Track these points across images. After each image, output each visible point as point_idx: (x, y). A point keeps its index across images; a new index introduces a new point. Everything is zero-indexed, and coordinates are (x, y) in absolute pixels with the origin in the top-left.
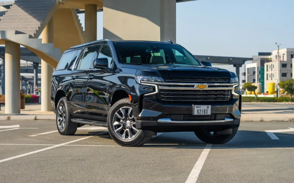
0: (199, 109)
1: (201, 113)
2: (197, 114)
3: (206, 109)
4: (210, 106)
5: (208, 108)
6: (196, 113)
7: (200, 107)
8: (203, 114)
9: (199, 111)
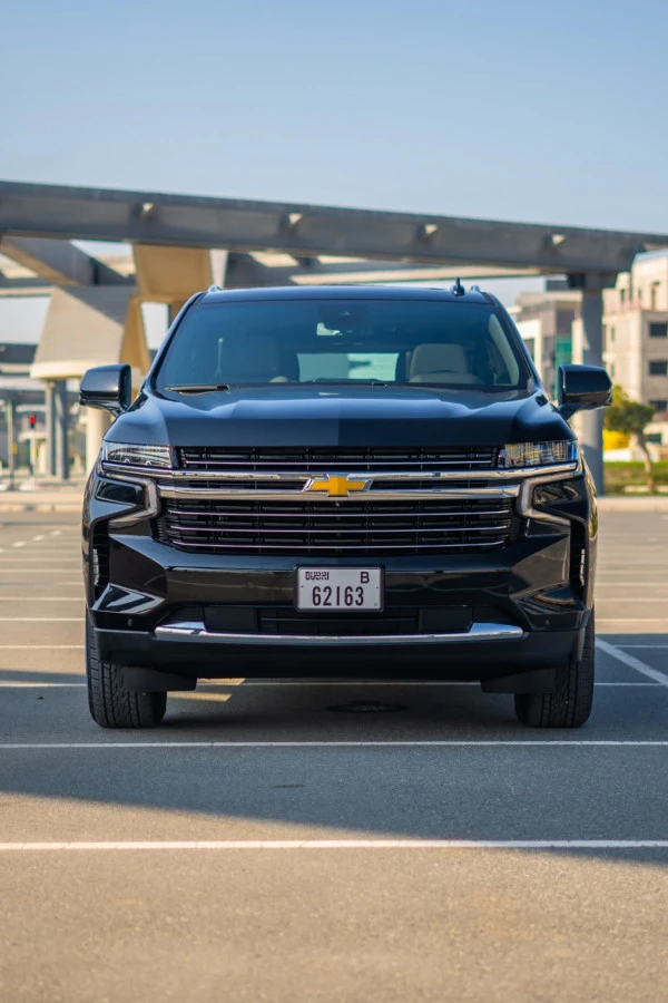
0: (322, 584)
1: (333, 600)
2: (311, 606)
3: (356, 583)
4: (375, 574)
5: (365, 579)
6: (305, 602)
7: (327, 576)
8: (343, 606)
9: (324, 596)
